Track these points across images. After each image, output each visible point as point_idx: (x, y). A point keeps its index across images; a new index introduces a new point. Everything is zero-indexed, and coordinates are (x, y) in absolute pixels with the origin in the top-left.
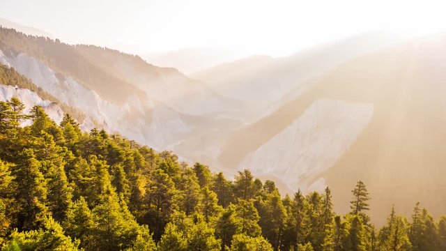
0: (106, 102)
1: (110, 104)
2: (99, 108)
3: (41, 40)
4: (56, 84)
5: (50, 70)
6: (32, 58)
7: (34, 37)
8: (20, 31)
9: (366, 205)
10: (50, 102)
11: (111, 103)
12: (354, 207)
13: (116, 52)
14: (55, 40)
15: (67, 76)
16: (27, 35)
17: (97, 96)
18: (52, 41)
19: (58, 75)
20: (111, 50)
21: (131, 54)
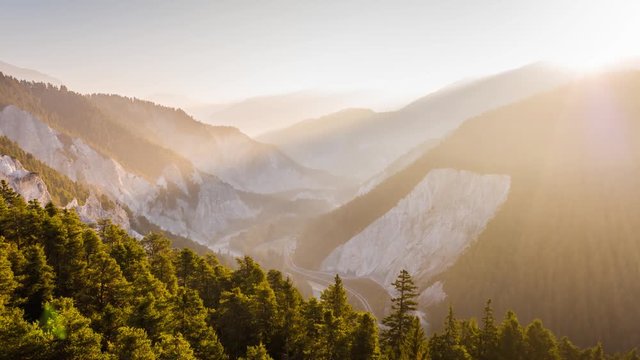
0: (131, 176)
1: (137, 178)
2: (121, 183)
3: (39, 88)
4: (58, 150)
5: (51, 130)
6: (25, 112)
7: (29, 83)
8: (9, 75)
9: (413, 304)
10: (27, 171)
11: (140, 176)
12: (396, 307)
13: (149, 105)
14: (59, 88)
15: (76, 138)
16: (19, 80)
17: (118, 167)
18: (56, 88)
19: (61, 137)
20: (143, 102)
21: (171, 107)
